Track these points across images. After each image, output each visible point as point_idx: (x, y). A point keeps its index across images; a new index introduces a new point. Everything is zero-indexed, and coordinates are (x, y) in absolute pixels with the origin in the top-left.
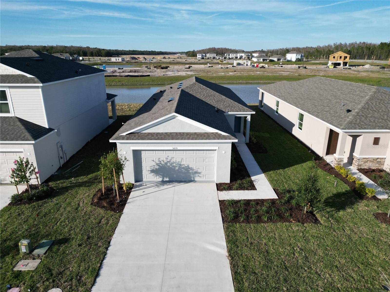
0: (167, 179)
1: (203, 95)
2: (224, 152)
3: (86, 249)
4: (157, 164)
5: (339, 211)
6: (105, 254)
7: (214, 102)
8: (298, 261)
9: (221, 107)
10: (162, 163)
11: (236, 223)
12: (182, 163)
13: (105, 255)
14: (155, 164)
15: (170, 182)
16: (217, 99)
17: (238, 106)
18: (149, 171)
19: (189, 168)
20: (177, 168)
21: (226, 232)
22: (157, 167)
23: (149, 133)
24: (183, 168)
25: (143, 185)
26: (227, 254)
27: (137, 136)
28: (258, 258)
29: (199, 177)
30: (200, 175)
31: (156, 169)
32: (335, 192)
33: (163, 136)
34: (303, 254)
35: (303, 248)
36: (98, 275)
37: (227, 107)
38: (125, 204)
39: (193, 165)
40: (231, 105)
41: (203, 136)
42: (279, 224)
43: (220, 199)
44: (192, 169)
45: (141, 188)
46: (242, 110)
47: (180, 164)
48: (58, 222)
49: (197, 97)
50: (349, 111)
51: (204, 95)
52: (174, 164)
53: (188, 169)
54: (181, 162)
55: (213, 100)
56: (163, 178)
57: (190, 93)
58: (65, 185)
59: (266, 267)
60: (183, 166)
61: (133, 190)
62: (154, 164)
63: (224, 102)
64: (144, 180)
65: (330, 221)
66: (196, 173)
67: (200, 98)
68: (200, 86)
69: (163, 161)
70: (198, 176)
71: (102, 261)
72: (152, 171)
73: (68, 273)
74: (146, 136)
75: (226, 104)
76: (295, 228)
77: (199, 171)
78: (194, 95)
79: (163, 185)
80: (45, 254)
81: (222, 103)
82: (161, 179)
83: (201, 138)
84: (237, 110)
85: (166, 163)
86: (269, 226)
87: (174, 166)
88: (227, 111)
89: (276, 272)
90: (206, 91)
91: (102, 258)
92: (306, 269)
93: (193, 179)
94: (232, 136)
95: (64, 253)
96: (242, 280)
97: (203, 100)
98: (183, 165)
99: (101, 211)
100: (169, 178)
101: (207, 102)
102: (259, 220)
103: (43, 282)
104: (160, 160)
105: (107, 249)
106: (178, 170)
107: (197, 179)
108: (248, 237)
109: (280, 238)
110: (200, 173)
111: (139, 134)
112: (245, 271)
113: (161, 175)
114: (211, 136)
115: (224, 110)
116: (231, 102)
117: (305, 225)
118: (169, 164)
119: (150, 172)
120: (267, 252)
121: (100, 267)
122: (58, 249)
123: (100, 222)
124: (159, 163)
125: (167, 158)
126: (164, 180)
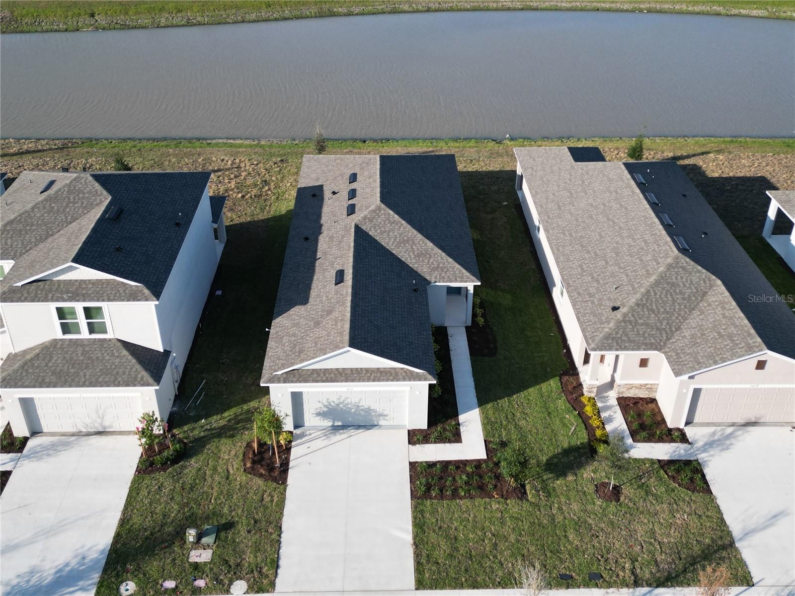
0: (340, 424)
1: (392, 240)
2: (418, 393)
3: (257, 537)
4: (325, 406)
5: (557, 479)
6: (279, 542)
7: (413, 256)
8: (485, 549)
9: (423, 269)
10: (332, 404)
11: (427, 500)
12: (360, 404)
14: (322, 406)
15: (344, 427)
16: (418, 249)
17: (454, 267)
18: (313, 414)
19: (371, 410)
20: (353, 410)
21: (413, 512)
22: (325, 409)
23: (314, 370)
24: (362, 410)
25: (307, 435)
26: (412, 542)
27: (297, 376)
28: (444, 546)
29: (384, 421)
30: (386, 418)
31: (324, 411)
32: (566, 445)
33: (332, 375)
34: (494, 541)
35: (496, 533)
36: (278, 566)
37: (434, 269)
38: (288, 470)
39: (377, 406)
40: (441, 265)
41: (389, 374)
42: (478, 501)
43: (411, 461)
44: (375, 411)
45: (304, 439)
46: (460, 277)
47: (358, 406)
48: (211, 498)
49: (383, 243)
50: (615, 309)
51: (395, 240)
52: (350, 406)
53: (368, 411)
54: (359, 403)
55: (411, 254)
56: (334, 423)
57: (371, 233)
58: (196, 434)
59: (451, 556)
60: (362, 408)
61: (293, 444)
62: (320, 405)
63: (430, 257)
64: (306, 425)
65: (540, 495)
66: (381, 415)
67: (388, 247)
68: (389, 214)
69: (334, 402)
70: (384, 419)
71: (279, 551)
72: (318, 414)
74: (309, 376)
75: (432, 263)
76: (495, 506)
77: (385, 413)
78: (377, 238)
79: (335, 434)
80: (214, 543)
81: (426, 261)
82: (330, 424)
83: (385, 378)
84: (451, 277)
85: (338, 405)
86: (465, 503)
87: (348, 408)
88: (433, 281)
89: (459, 563)
90: (400, 227)
91: (277, 548)
92: (491, 557)
93: (376, 423)
94: (428, 375)
95: (234, 541)
96: (424, 571)
97: (394, 252)
98: (362, 406)
99: (259, 482)
100: (342, 422)
101: (399, 257)
102: (455, 495)
103: (226, 574)
104: (329, 401)
105: (280, 536)
106: (354, 412)
107: (382, 423)
108: (437, 520)
109: (474, 521)
110: (386, 416)
111: (300, 371)
112: (428, 561)
113: (331, 418)
114: (399, 374)
115: (428, 278)
116: (442, 258)
117: (508, 501)
118: (341, 406)
119: (315, 415)
120: (456, 538)
121: (278, 558)
123: (263, 500)
124: (327, 404)
125: (339, 399)
126: (335, 425)
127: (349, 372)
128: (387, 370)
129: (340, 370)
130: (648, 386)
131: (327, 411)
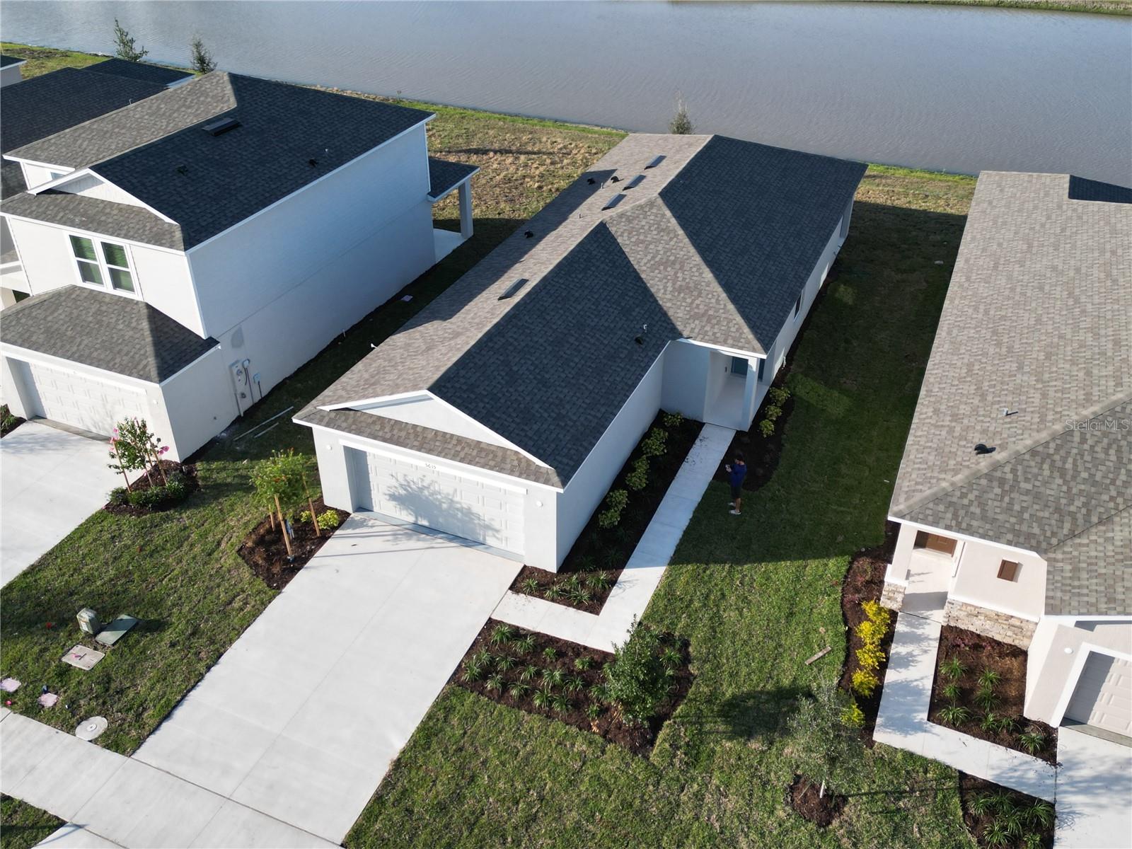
0: (425, 523)
1: (649, 257)
2: (539, 504)
3: (178, 657)
4: (401, 485)
5: (730, 739)
6: (201, 677)
7: (670, 289)
8: (509, 819)
9: (677, 312)
10: (413, 486)
11: (472, 692)
12: (455, 499)
13: (199, 681)
14: (397, 485)
15: (432, 530)
16: (684, 279)
17: (730, 321)
18: (385, 494)
19: (472, 514)
20: (444, 505)
21: (436, 705)
22: (402, 492)
23: (380, 418)
24: (458, 509)
25: (367, 526)
26: (395, 756)
27: (350, 421)
28: (443, 785)
29: (494, 539)
30: (497, 535)
31: (401, 495)
32: (786, 682)
33: (403, 434)
34: (535, 810)
35: (548, 797)
36: (167, 716)
37: (696, 317)
38: (299, 569)
39: (481, 510)
40: (711, 312)
41: (491, 456)
42: (558, 727)
43: (493, 617)
44: (478, 517)
45: (357, 531)
46: (734, 339)
47: (451, 500)
48: (165, 577)
49: (631, 259)
50: (982, 449)
51: (653, 258)
52: (439, 497)
53: (468, 513)
54: (453, 495)
55: (669, 284)
56: (417, 519)
57: (619, 240)
58: (221, 477)
59: (442, 808)
60: (458, 506)
61: (338, 532)
62: (393, 482)
63: (699, 295)
64: (375, 510)
65: (675, 756)
66: (488, 527)
67: (636, 267)
68: (663, 215)
69: (415, 484)
70: (494, 536)
71: (189, 691)
72: (393, 497)
73: (131, 695)
74: (369, 425)
75: (698, 305)
76: (580, 746)
77: (494, 525)
78: (626, 250)
80: (113, 645)
81: (689, 300)
82: (411, 519)
83: (482, 461)
84: (718, 335)
85: (421, 489)
86: (533, 722)
87: (437, 500)
88: (685, 334)
89: (447, 826)
90: (671, 239)
91: (190, 687)
93: (481, 539)
94: (555, 474)
95: (143, 652)
96: (377, 817)
97: (643, 276)
98: (458, 503)
99: (246, 572)
100: (430, 523)
101: (648, 285)
102: (525, 700)
103: (90, 699)
104: (407, 479)
105: (209, 668)
106: (446, 510)
107: (490, 541)
108: (465, 733)
109: (526, 758)
110: (496, 531)
111: (359, 414)
112: (397, 802)
113: (411, 510)
114: (508, 461)
115: (680, 326)
116: (718, 301)
117: (610, 747)
118: (426, 493)
119: (388, 497)
120: (473, 779)
121: (179, 703)
122: (138, 642)
123: (230, 603)
124: (406, 483)
125: (422, 480)
126: (419, 523)
127: (430, 436)
128: (492, 448)
129: (418, 429)
130: (1012, 621)
131: (406, 495)
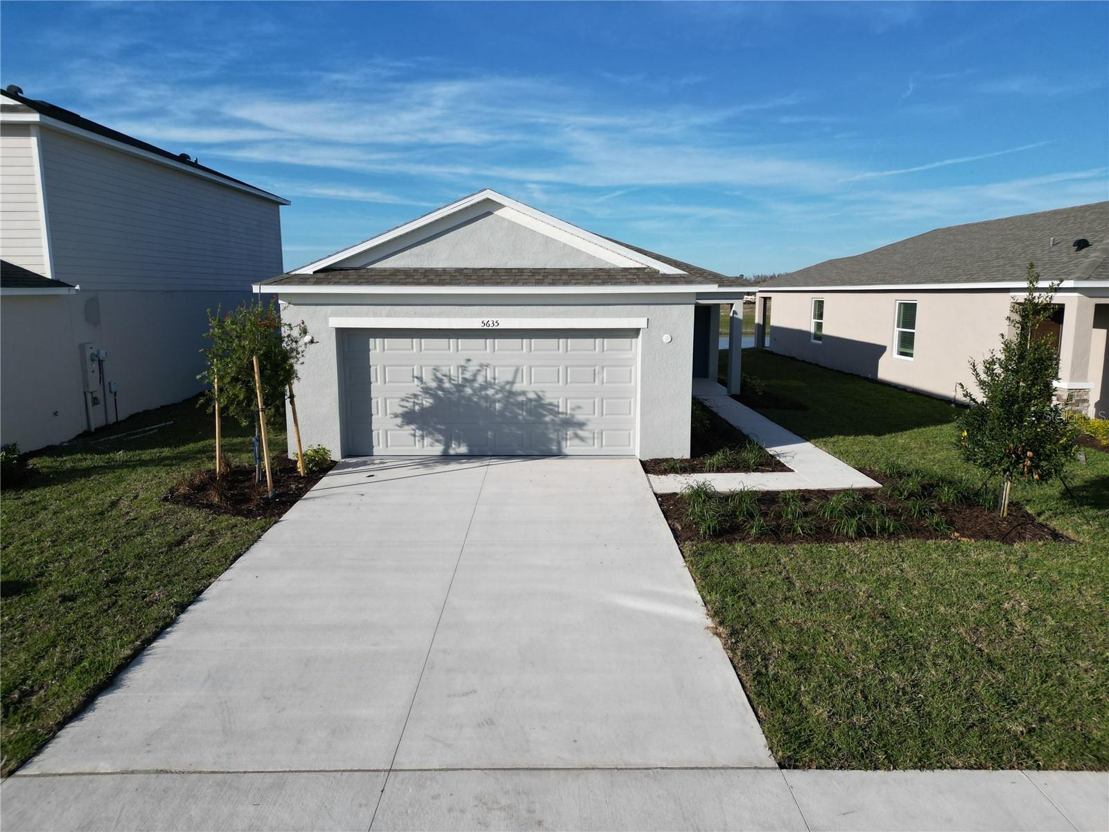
0: (463, 449)
2: (666, 338)
3: (92, 610)
4: (426, 390)
6: (169, 622)
10: (447, 385)
12: (517, 387)
14: (418, 390)
15: (472, 456)
18: (396, 416)
19: (543, 406)
20: (498, 406)
22: (427, 402)
24: (521, 405)
29: (577, 442)
30: (580, 432)
31: (423, 409)
33: (445, 277)
39: (560, 396)
43: (659, 492)
44: (552, 409)
47: (512, 394)
52: (490, 392)
53: (538, 407)
54: (513, 383)
56: (447, 446)
60: (521, 398)
61: (330, 472)
62: (415, 387)
64: (376, 451)
66: (568, 423)
69: (450, 379)
70: (576, 436)
72: (409, 418)
77: (580, 417)
79: (447, 463)
82: (438, 449)
85: (460, 388)
87: (487, 398)
98: (524, 393)
100: (469, 446)
104: (439, 375)
105: (182, 608)
106: (501, 413)
107: (569, 446)
110: (581, 425)
111: (363, 270)
113: (440, 431)
118: (469, 391)
119: (399, 421)
123: (179, 543)
124: (433, 385)
125: (464, 368)
126: (452, 452)
128: (587, 271)
129: (466, 271)
131: (432, 408)
